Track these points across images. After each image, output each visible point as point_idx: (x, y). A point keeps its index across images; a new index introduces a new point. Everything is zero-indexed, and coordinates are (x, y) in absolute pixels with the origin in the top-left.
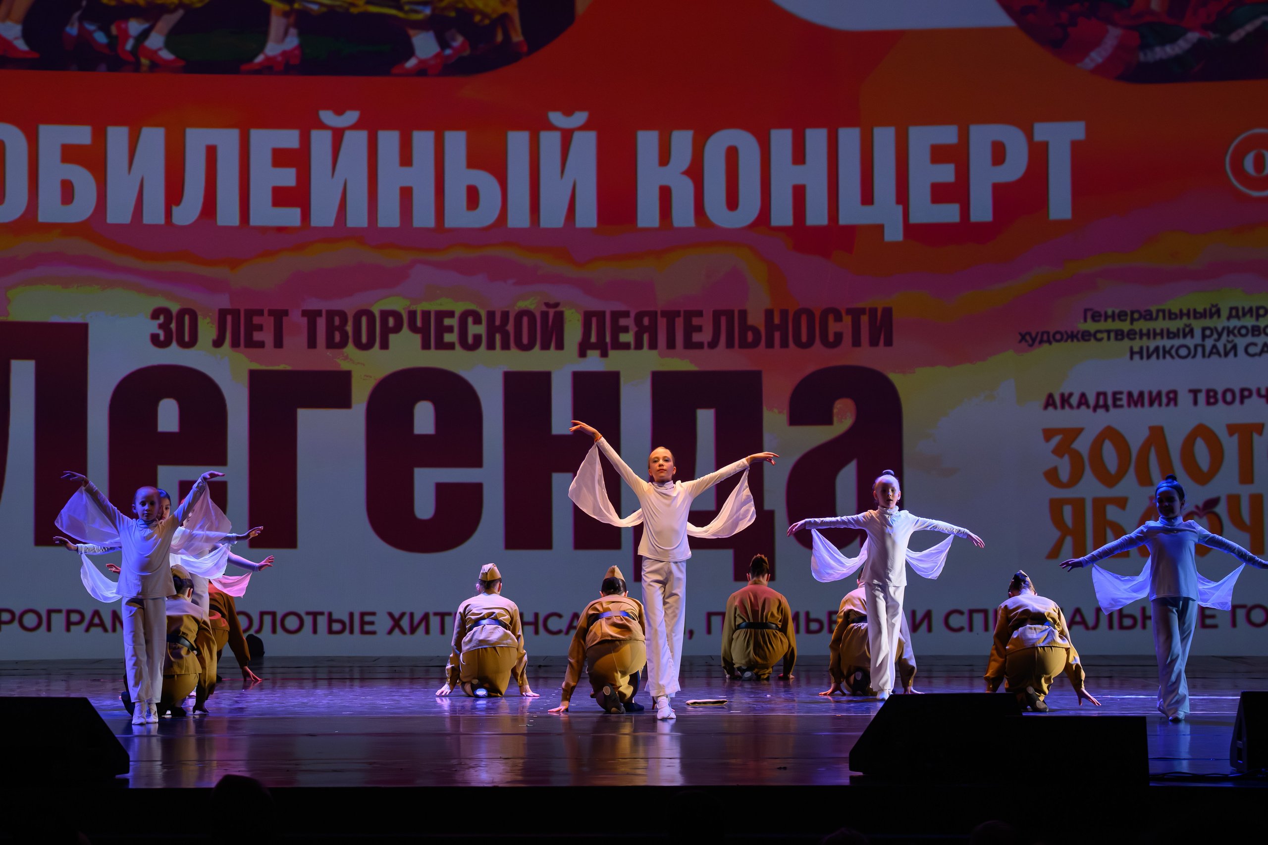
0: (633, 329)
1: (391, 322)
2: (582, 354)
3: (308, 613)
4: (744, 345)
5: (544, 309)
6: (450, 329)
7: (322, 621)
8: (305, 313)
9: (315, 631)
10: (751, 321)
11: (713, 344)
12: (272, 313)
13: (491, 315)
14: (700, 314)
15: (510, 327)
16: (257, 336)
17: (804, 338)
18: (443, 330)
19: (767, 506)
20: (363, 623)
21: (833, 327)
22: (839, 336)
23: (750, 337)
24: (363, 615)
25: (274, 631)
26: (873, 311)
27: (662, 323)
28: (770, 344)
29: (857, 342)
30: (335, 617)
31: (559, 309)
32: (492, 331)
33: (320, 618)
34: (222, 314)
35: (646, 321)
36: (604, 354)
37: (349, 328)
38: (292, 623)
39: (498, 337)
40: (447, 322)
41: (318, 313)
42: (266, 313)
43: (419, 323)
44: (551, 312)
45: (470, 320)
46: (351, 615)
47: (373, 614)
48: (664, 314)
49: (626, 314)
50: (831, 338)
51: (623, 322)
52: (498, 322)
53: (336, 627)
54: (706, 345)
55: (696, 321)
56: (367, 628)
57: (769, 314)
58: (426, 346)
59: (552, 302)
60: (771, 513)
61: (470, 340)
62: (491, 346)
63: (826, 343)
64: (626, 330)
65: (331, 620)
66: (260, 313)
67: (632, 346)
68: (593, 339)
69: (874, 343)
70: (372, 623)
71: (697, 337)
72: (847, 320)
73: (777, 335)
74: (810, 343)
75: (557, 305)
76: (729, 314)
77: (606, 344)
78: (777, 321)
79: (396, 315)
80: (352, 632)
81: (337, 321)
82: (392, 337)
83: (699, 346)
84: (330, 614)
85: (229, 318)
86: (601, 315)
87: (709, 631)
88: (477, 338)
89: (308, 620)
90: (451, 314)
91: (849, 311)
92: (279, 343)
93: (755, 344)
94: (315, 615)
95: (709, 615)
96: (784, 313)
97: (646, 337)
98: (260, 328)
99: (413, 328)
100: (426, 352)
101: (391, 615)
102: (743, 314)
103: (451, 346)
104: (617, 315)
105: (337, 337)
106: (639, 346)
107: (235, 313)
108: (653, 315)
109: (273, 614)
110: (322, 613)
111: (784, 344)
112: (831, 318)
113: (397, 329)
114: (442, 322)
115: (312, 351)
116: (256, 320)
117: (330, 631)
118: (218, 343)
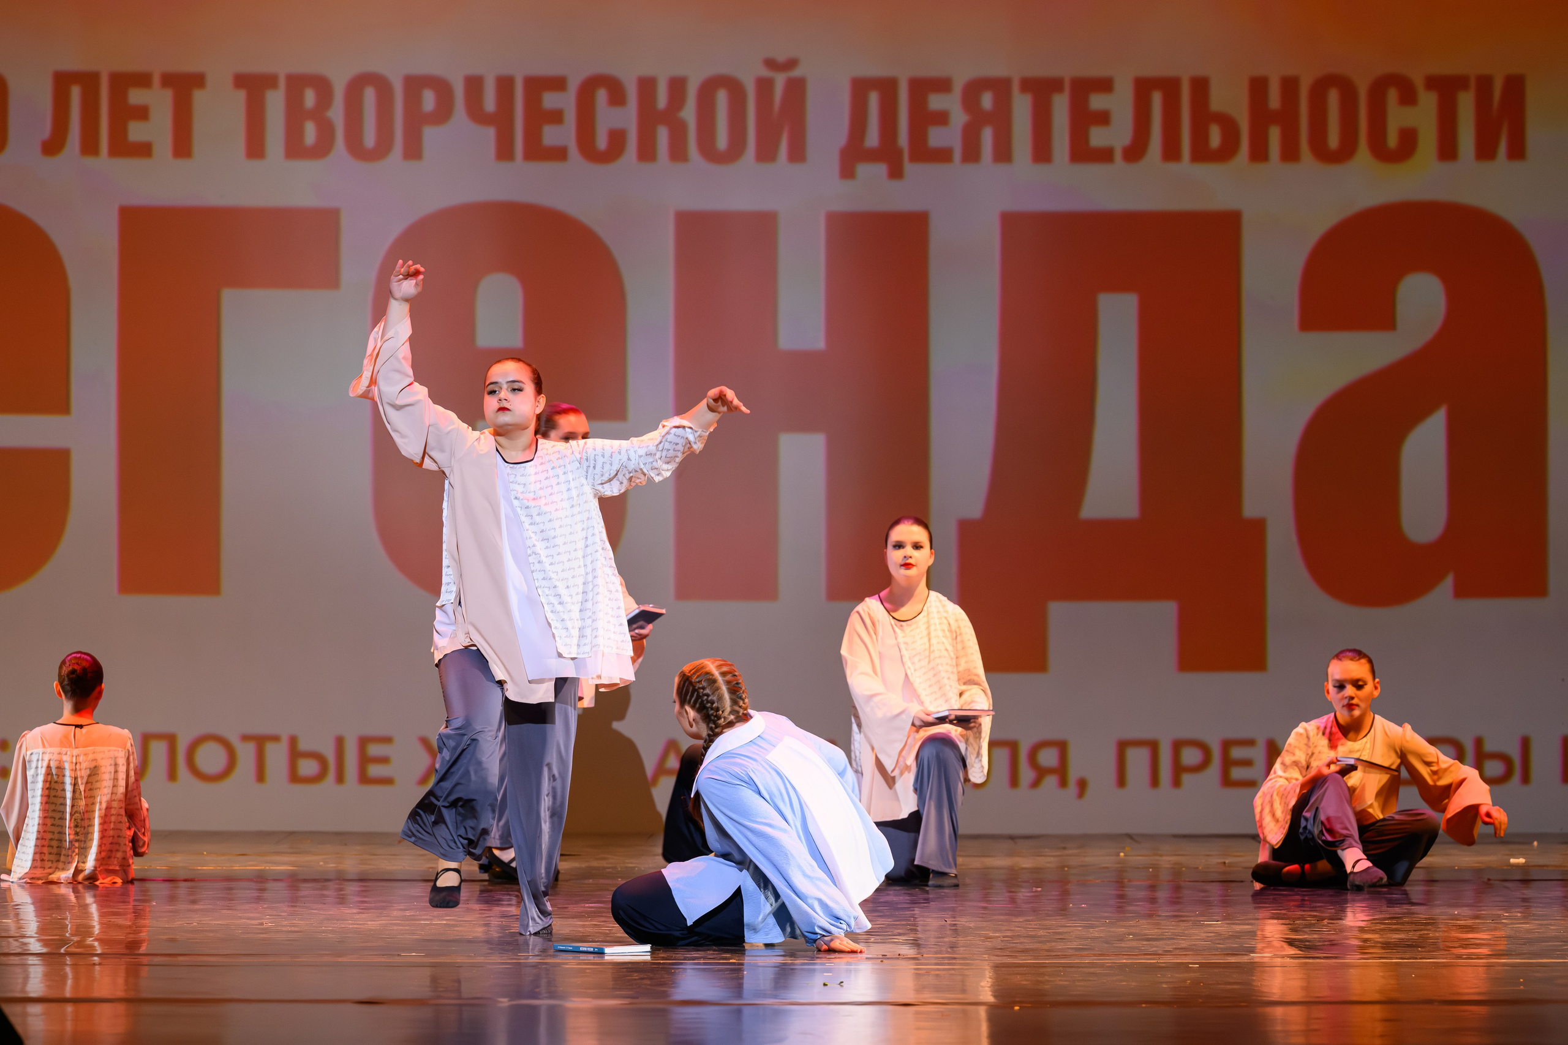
0: (959, 118)
1: (429, 100)
2: (847, 172)
3: (246, 738)
4: (1202, 153)
5: (765, 73)
6: (556, 117)
7: (277, 756)
8: (241, 81)
9: (260, 776)
10: (1218, 102)
11: (1135, 152)
12: (169, 80)
13: (647, 85)
14: (1105, 85)
15: (689, 113)
16: (136, 132)
17: (1333, 141)
18: (539, 117)
19: (1250, 509)
20: (364, 760)
21: (1398, 117)
22: (1409, 141)
23: (1215, 138)
24: (364, 742)
25: (172, 775)
26: (1484, 84)
27: (1022, 107)
28: (1259, 154)
29: (1447, 150)
30: (303, 746)
31: (796, 73)
32: (649, 119)
33: (270, 748)
34: (62, 81)
35: (987, 101)
36: (896, 173)
37: (337, 113)
38: (211, 758)
39: (663, 135)
40: (550, 100)
41: (268, 81)
42: (156, 80)
43: (490, 103)
44: (780, 81)
45: (602, 95)
46: (340, 742)
47: (387, 740)
48: (1028, 85)
49: (943, 85)
50: (1392, 141)
51: (936, 102)
52: (662, 100)
53: (308, 767)
54: (1118, 155)
55: (1097, 102)
56: (374, 770)
57: (1258, 87)
58: (504, 152)
59: (781, 57)
60: (1259, 525)
61: (602, 142)
62: (647, 153)
63: (1381, 153)
64: (942, 118)
65: (295, 754)
66: (142, 80)
67: (957, 155)
68: (872, 139)
69: (1485, 151)
70: (384, 760)
71: (1098, 137)
72: (1428, 101)
73: (1274, 135)
74: (1345, 153)
75: (791, 64)
76: (1170, 87)
77: (899, 152)
78: (1274, 101)
79: (442, 87)
80: (340, 778)
81: (310, 98)
82: (430, 134)
83: (1105, 155)
84: (293, 741)
85: (76, 92)
86: (887, 87)
87: (1121, 781)
88: (617, 138)
89: (246, 753)
90: (558, 84)
91: (1432, 83)
92: (182, 147)
93: (1226, 152)
94: (260, 741)
95: (1123, 746)
96: (1290, 85)
97: (987, 136)
98: (142, 113)
99: (476, 113)
100: (505, 166)
101: (425, 742)
102: (1200, 86)
103: (559, 154)
104: (922, 87)
105: (310, 133)
106: (971, 154)
107: (88, 81)
108: (1001, 87)
109: (171, 740)
110: (276, 738)
111: (1290, 154)
112: (1392, 95)
113: (443, 114)
114: (539, 100)
115: (255, 164)
116: (136, 97)
117: (295, 777)
118: (52, 146)
